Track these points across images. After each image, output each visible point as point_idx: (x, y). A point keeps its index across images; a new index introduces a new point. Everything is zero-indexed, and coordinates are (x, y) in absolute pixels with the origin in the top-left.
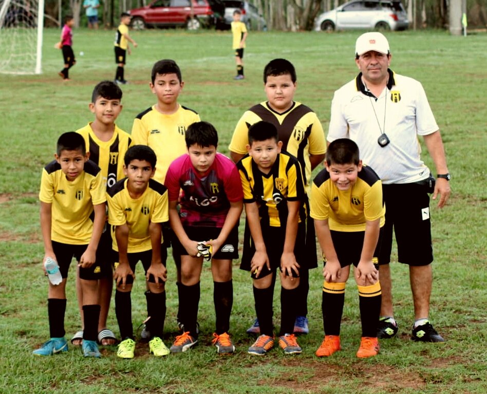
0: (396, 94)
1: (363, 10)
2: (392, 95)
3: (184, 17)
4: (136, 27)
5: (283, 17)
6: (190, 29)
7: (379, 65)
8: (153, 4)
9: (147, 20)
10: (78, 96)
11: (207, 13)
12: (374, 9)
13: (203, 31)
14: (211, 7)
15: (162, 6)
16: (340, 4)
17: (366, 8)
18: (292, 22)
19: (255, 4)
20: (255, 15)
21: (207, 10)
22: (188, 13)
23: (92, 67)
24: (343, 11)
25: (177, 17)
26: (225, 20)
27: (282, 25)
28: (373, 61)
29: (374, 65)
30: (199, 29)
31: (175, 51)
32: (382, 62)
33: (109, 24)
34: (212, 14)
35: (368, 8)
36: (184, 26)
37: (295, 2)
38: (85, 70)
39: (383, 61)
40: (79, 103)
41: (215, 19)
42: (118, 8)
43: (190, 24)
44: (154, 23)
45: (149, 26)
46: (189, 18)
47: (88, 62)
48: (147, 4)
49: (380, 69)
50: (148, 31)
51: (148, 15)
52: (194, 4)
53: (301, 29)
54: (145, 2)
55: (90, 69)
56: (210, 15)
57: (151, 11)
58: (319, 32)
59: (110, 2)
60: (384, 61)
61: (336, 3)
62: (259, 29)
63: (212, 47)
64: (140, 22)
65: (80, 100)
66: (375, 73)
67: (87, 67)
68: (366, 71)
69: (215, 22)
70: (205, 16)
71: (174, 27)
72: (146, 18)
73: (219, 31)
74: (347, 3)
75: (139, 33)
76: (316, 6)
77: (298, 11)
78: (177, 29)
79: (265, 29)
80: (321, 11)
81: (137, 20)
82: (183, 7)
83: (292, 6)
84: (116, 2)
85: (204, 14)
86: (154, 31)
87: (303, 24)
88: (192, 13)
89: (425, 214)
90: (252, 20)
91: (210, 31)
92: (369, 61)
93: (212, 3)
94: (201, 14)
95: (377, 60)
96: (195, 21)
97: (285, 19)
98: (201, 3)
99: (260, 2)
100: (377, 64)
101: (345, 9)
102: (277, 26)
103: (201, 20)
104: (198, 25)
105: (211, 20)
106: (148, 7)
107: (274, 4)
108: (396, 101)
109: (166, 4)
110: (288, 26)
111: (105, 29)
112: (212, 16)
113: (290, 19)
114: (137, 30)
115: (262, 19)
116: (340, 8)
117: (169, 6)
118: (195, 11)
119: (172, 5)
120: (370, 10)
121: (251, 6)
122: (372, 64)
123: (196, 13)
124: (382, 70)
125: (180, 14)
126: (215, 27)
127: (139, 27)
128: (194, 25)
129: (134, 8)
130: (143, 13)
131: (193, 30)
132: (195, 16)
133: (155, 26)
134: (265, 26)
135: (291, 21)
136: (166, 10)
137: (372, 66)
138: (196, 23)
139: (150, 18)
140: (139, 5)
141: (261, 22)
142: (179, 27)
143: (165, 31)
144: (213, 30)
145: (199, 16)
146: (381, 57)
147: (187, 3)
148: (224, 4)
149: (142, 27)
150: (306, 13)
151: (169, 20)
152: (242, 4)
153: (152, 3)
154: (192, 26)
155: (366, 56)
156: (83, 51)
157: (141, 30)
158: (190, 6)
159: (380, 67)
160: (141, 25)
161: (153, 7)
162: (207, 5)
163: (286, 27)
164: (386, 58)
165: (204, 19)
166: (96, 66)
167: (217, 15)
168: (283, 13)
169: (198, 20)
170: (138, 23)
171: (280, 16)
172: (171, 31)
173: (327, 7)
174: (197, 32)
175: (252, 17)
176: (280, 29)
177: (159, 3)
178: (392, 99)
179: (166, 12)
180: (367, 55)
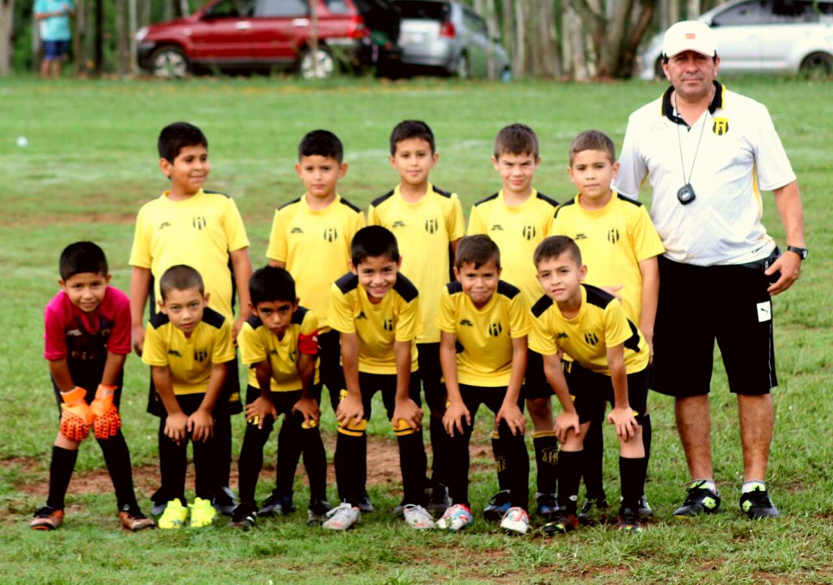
0: (721, 123)
1: (770, 23)
2: (715, 123)
3: (292, 45)
4: (164, 72)
5: (552, 42)
6: (309, 75)
7: (699, 73)
8: (209, 11)
9: (194, 53)
10: (19, 255)
11: (353, 35)
12: (797, 19)
13: (343, 81)
14: (364, 18)
15: (234, 15)
16: (703, 9)
17: (775, 18)
18: (578, 56)
19: (478, 9)
20: (480, 39)
21: (353, 26)
22: (301, 34)
23: (53, 177)
24: (714, 25)
25: (275, 44)
26: (400, 52)
27: (551, 64)
28: (691, 67)
29: (692, 74)
30: (331, 75)
31: (273, 133)
32: (704, 69)
33: (90, 64)
34: (365, 34)
35: (782, 19)
36: (294, 69)
37: (585, 4)
38: (36, 185)
39: (706, 68)
40: (23, 273)
41: (375, 48)
42: (112, 21)
43: (307, 63)
44: (211, 60)
45: (198, 69)
46: (304, 47)
47: (43, 164)
48: (192, 12)
49: (701, 79)
50: (195, 81)
51: (195, 38)
52: (318, 10)
53: (602, 74)
54: (185, 6)
55: (46, 182)
56: (360, 40)
57: (204, 28)
58: (652, 82)
59: (92, 4)
60: (708, 67)
61: (694, 5)
62: (491, 73)
63: (369, 124)
64: (175, 58)
65: (27, 264)
66: (692, 85)
67: (40, 177)
68: (679, 82)
69: (375, 57)
70: (348, 42)
71: (264, 71)
72: (191, 46)
73: (385, 82)
74: (722, 6)
75: (171, 88)
76: (643, 13)
77: (594, 25)
78: (274, 77)
79: (507, 76)
80: (654, 27)
81: (166, 52)
82: (289, 18)
83: (577, 12)
84: (107, 5)
85: (346, 35)
86: (212, 81)
87: (607, 59)
88: (314, 34)
89: (764, 312)
90: (473, 51)
91: (361, 81)
92: (684, 66)
93: (367, 8)
94: (336, 36)
95: (697, 66)
96: (320, 55)
97: (558, 49)
98: (336, 8)
99: (491, 5)
100: (696, 71)
101: (718, 20)
102: (537, 70)
103: (339, 54)
104: (328, 65)
105: (363, 53)
106: (195, 18)
107: (527, 8)
108: (720, 133)
109: (243, 11)
110: (567, 66)
111: (83, 78)
112: (367, 41)
113: (572, 49)
114: (167, 79)
115: (499, 50)
116: (708, 17)
117: (250, 16)
118: (319, 28)
119: (259, 12)
120: (787, 22)
121: (469, 14)
122: (688, 72)
123: (322, 33)
124: (705, 81)
125: (283, 37)
126: (374, 70)
127: (171, 70)
128: (319, 65)
129: (156, 22)
130: (183, 32)
131: (316, 78)
132: (321, 43)
133: (215, 69)
134: (507, 68)
135: (573, 52)
136: (244, 25)
137: (689, 75)
138: (323, 60)
139: (202, 46)
140: (169, 14)
141: (495, 56)
142: (278, 71)
143: (240, 80)
144: (369, 78)
145: (331, 42)
146: (703, 61)
147: (301, 9)
148: (398, 9)
149: (180, 71)
150: (614, 32)
151: (253, 52)
152: (445, 8)
153: (203, 5)
154: (313, 68)
155: (680, 59)
156: (27, 134)
157: (178, 78)
158: (308, 16)
159: (702, 77)
160: (178, 65)
161: (208, 18)
162: (352, 11)
163: (562, 72)
164: (710, 62)
165: (346, 51)
166: (63, 175)
167: (380, 38)
168: (553, 33)
169: (329, 51)
170: (168, 60)
171: (545, 42)
172: (259, 81)
173: (668, 17)
174: (327, 83)
175: (472, 43)
176: (547, 76)
177: (226, 8)
178: (714, 129)
179: (243, 30)
180: (680, 57)
